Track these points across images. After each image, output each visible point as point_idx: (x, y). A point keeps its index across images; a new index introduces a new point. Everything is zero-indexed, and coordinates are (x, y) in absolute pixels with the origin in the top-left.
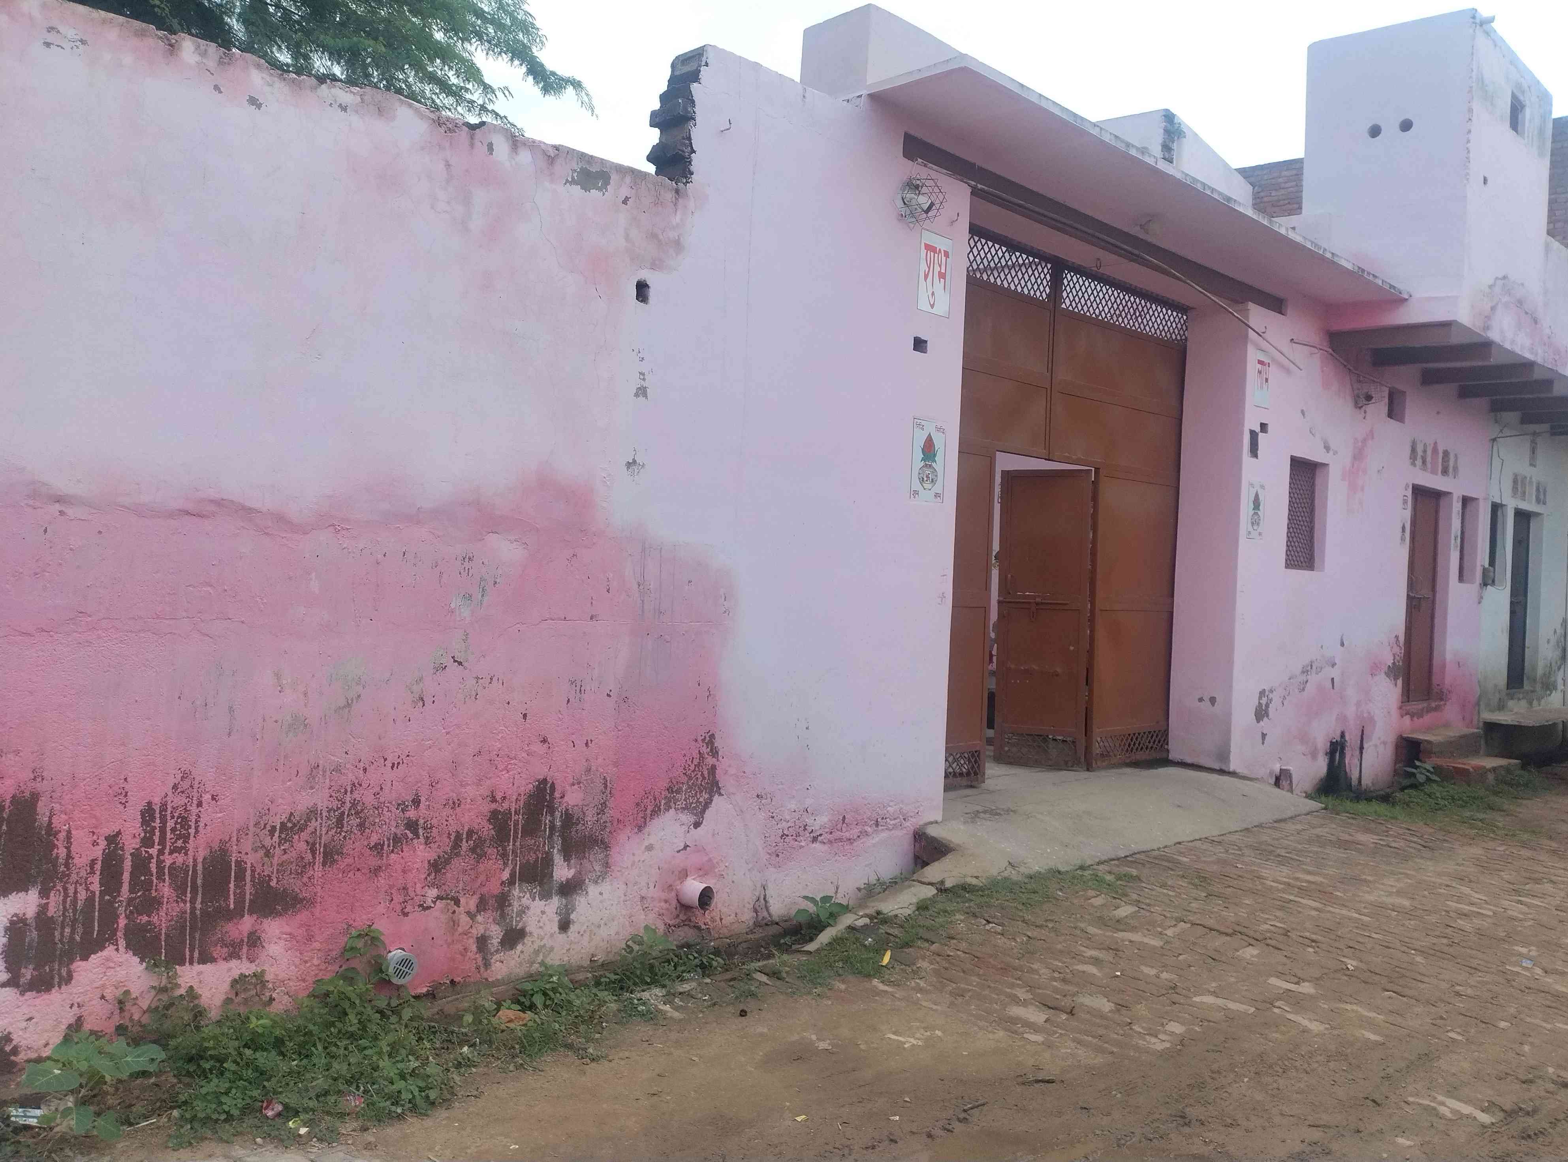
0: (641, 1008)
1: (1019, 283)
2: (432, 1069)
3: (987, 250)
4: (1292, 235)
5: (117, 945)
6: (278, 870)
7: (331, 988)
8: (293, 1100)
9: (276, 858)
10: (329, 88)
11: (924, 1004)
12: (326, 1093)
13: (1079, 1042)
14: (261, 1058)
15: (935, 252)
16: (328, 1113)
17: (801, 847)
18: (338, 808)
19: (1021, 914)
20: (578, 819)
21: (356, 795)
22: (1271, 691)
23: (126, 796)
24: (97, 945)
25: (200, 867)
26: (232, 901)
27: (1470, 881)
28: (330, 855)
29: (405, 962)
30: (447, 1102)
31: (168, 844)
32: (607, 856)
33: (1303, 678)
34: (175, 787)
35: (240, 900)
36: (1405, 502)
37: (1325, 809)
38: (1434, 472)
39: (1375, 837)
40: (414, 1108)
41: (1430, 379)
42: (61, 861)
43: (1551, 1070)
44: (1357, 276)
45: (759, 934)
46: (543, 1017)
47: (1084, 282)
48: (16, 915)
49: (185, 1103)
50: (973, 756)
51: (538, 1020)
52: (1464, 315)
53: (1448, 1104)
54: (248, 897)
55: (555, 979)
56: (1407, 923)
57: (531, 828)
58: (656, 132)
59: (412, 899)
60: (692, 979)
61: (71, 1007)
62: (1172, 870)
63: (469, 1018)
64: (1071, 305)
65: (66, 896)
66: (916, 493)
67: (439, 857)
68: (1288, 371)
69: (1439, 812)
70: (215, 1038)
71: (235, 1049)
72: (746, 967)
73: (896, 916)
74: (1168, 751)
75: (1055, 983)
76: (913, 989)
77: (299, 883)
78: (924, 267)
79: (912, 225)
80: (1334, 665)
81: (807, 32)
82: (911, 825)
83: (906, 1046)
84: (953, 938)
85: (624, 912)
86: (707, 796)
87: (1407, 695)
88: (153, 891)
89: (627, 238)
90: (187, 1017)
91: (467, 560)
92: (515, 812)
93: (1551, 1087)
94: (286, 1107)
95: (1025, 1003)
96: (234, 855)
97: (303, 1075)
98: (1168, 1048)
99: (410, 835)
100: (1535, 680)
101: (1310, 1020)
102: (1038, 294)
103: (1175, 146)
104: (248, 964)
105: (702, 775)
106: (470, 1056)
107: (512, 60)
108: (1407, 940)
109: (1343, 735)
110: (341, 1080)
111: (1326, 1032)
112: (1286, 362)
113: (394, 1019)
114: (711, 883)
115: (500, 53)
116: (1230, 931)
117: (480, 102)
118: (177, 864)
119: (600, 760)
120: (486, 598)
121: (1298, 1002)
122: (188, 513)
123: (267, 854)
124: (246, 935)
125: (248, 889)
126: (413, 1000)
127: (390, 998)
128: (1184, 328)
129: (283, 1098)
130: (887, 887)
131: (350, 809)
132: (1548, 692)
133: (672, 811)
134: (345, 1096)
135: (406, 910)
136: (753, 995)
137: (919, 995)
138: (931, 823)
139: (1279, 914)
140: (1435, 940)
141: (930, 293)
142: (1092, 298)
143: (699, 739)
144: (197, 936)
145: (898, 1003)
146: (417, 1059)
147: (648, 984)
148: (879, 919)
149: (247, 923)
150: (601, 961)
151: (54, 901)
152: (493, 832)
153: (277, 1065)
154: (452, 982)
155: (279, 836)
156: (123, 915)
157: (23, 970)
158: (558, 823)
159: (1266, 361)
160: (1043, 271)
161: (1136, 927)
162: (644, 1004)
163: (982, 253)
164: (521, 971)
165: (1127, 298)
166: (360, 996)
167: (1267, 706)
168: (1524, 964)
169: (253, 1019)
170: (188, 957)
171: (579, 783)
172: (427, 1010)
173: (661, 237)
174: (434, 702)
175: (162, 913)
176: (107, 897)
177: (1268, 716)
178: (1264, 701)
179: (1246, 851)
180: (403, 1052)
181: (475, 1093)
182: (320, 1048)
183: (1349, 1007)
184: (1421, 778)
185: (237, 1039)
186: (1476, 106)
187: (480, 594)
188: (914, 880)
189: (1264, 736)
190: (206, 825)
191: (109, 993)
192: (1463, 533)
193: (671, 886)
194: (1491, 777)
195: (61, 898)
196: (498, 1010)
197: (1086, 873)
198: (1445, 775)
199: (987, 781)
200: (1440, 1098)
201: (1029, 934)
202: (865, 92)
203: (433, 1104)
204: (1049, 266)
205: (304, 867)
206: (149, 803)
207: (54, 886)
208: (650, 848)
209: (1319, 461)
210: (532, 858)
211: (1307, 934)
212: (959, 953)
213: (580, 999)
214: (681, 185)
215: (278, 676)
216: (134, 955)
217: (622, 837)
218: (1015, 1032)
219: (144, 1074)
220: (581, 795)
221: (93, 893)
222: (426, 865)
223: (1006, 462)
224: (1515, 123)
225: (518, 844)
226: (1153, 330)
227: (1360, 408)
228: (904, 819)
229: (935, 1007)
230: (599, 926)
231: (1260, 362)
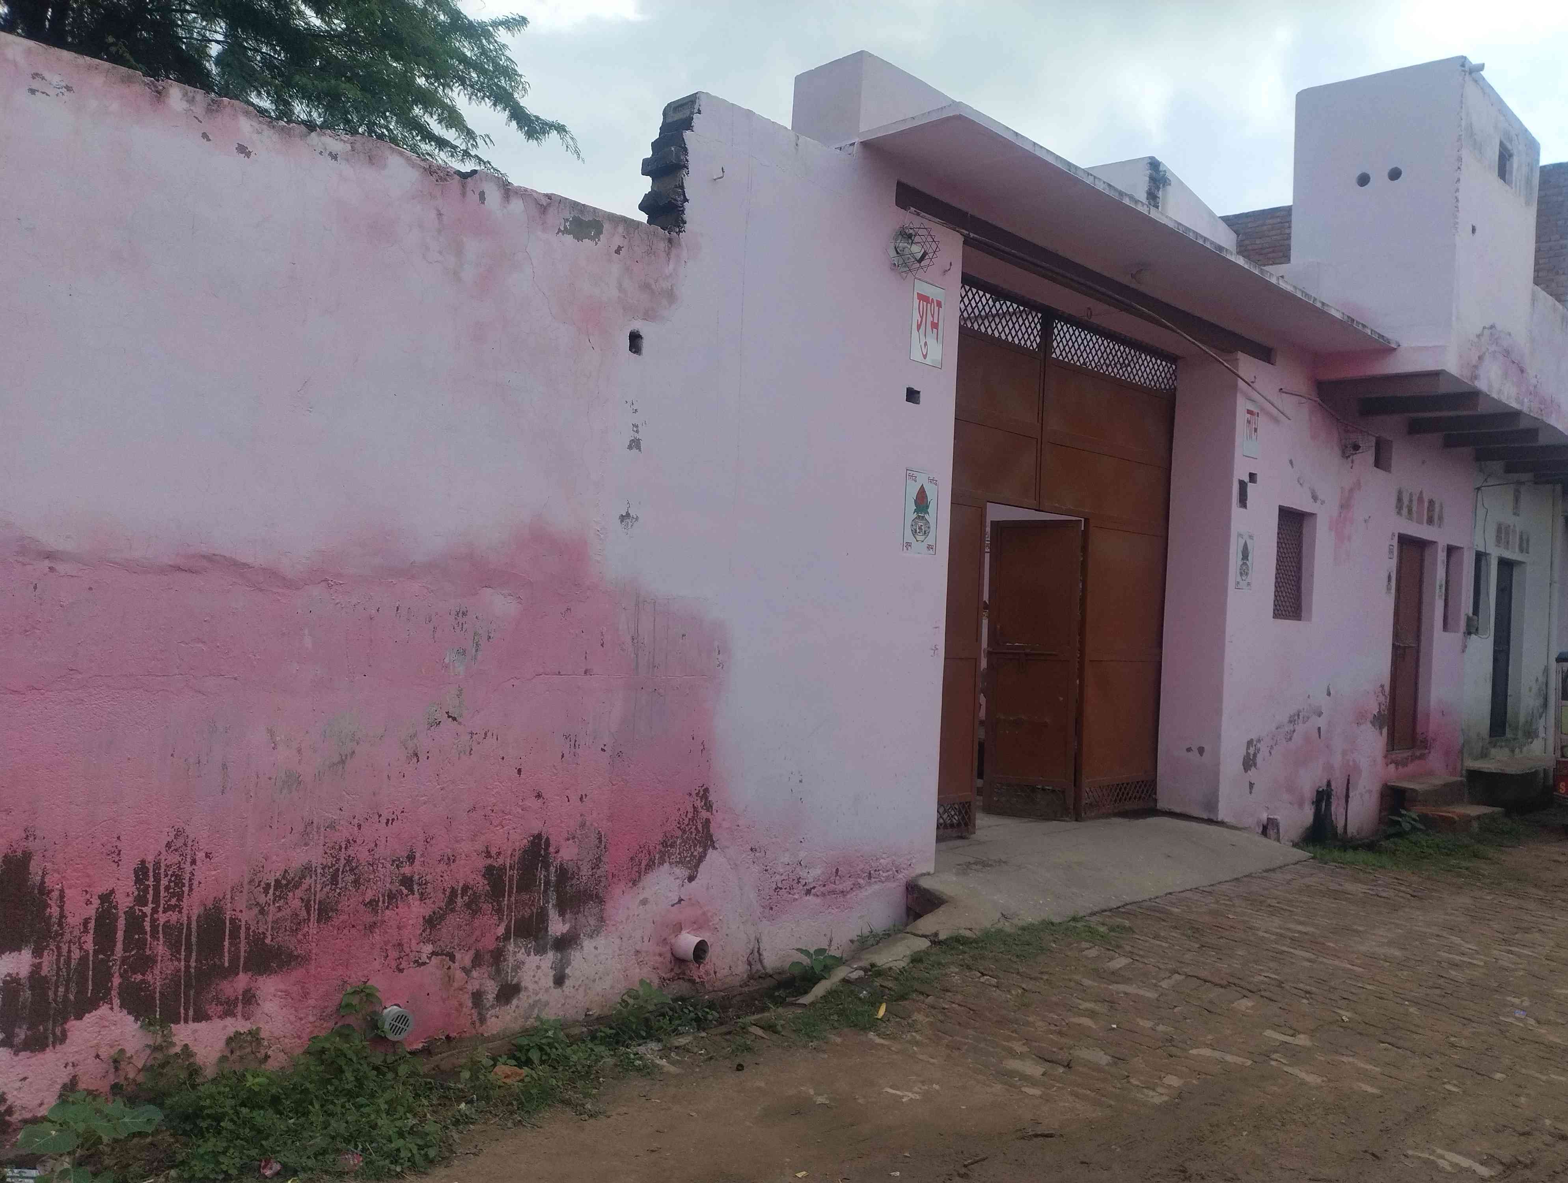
0: (637, 1063)
1: (1010, 332)
2: (430, 1127)
3: (978, 299)
4: (1282, 285)
5: (112, 1004)
6: (272, 928)
7: (327, 1045)
8: (291, 1159)
9: (271, 916)
10: (319, 134)
11: (921, 1057)
12: (324, 1152)
13: (1077, 1095)
14: (260, 1117)
15: (928, 302)
16: (326, 1172)
17: (796, 900)
18: (333, 865)
19: (1016, 966)
20: (572, 874)
21: (350, 852)
22: (1259, 741)
23: (119, 854)
24: (93, 1005)
25: (194, 925)
26: (226, 959)
27: (1460, 931)
28: (325, 912)
29: (402, 1019)
30: (445, 1160)
31: (162, 902)
32: (601, 910)
33: (1289, 728)
34: (168, 845)
35: (235, 958)
36: (1391, 552)
37: (1313, 858)
38: (1420, 522)
39: (1365, 887)
40: (413, 1166)
41: (1415, 428)
42: (54, 920)
43: (1548, 1122)
44: (1348, 325)
45: (754, 986)
46: (541, 1073)
47: (1074, 331)
48: (9, 975)
49: (183, 1163)
50: (964, 807)
51: (535, 1075)
52: (1451, 364)
53: (1446, 1157)
54: (242, 954)
55: (550, 1033)
56: (1399, 973)
57: (526, 883)
58: (649, 180)
59: (407, 955)
60: (688, 1033)
61: (65, 1067)
62: (1164, 920)
63: (466, 1074)
64: (1061, 354)
65: (59, 955)
66: (909, 544)
67: (434, 913)
68: (1276, 420)
69: (1425, 860)
70: (211, 1096)
71: (232, 1108)
72: (741, 1020)
73: (890, 968)
74: (1156, 800)
75: (1051, 1036)
76: (909, 1042)
77: (294, 940)
78: (916, 317)
79: (904, 275)
80: (1320, 714)
81: (798, 79)
82: (903, 877)
83: (904, 1100)
84: (948, 991)
85: (619, 966)
86: (701, 850)
87: (1392, 743)
88: (147, 950)
89: (620, 288)
90: (183, 1075)
91: (460, 615)
92: (510, 867)
93: (1548, 1139)
94: (284, 1166)
95: (1022, 1056)
96: (228, 913)
97: (300, 1133)
98: (1166, 1102)
99: (405, 892)
100: (1517, 728)
101: (1307, 1072)
102: (1029, 343)
103: (1160, 194)
104: (243, 1022)
105: (696, 829)
106: (468, 1113)
107: (495, 105)
108: (1400, 991)
109: (1329, 784)
110: (338, 1139)
111: (1323, 1084)
112: (1275, 412)
113: (390, 1076)
114: (706, 936)
115: (483, 98)
116: (1224, 983)
117: (463, 147)
118: (171, 922)
119: (595, 815)
120: (480, 653)
121: (1294, 1054)
122: (179, 569)
123: (262, 912)
124: (241, 992)
125: (243, 947)
126: (408, 1056)
127: (386, 1055)
128: (1174, 378)
129: (282, 1158)
130: (881, 939)
131: (345, 866)
132: (1530, 740)
133: (667, 865)
134: (344, 1155)
135: (401, 967)
136: (749, 1049)
137: (915, 1048)
138: (924, 875)
139: (1272, 965)
140: (1429, 991)
141: (923, 344)
142: (1082, 348)
143: (694, 793)
144: (192, 993)
145: (895, 1057)
146: (415, 1115)
147: (644, 1038)
148: (873, 971)
149: (242, 980)
150: (597, 1014)
151: (48, 961)
152: (488, 888)
153: (273, 1124)
154: (448, 1037)
155: (274, 894)
156: (117, 974)
157: (17, 1030)
158: (553, 878)
159: (1256, 410)
160: (1033, 320)
161: (1131, 979)
162: (641, 1059)
163: (973, 302)
164: (516, 1026)
165: (1117, 347)
166: (357, 1053)
167: (1255, 755)
168: (1517, 1015)
169: (249, 1077)
170: (183, 1015)
171: (573, 838)
172: (424, 1066)
173: (653, 287)
174: (428, 758)
175: (157, 972)
176: (101, 956)
177: (1255, 765)
178: (1252, 751)
179: (1237, 902)
180: (401, 1110)
181: (474, 1150)
182: (317, 1106)
183: (1345, 1059)
184: (1407, 827)
185: (233, 1098)
186: (1465, 153)
187: (474, 650)
188: (908, 933)
189: (1251, 785)
190: (200, 883)
191: (104, 1052)
192: (1447, 582)
193: (665, 939)
194: (1475, 825)
195: (55, 957)
196: (494, 1065)
197: (1079, 925)
198: (1430, 823)
199: (978, 832)
200: (1439, 1151)
201: (1024, 986)
202: (857, 140)
203: (431, 1162)
204: (1040, 315)
205: (298, 924)
206: (143, 862)
207: (48, 946)
208: (644, 902)
209: (1308, 511)
210: (527, 913)
211: (1301, 986)
212: (954, 1005)
213: (577, 1055)
214: (674, 234)
215: (272, 733)
216: (129, 1013)
217: (617, 891)
218: (1012, 1085)
219: (140, 1134)
220: (576, 850)
221: (87, 952)
222: (421, 920)
223: (997, 513)
224: (1503, 172)
225: (513, 899)
226: (1142, 379)
227: (1348, 457)
228: (897, 871)
229: (932, 1060)
230: (594, 981)
231: (1249, 412)
